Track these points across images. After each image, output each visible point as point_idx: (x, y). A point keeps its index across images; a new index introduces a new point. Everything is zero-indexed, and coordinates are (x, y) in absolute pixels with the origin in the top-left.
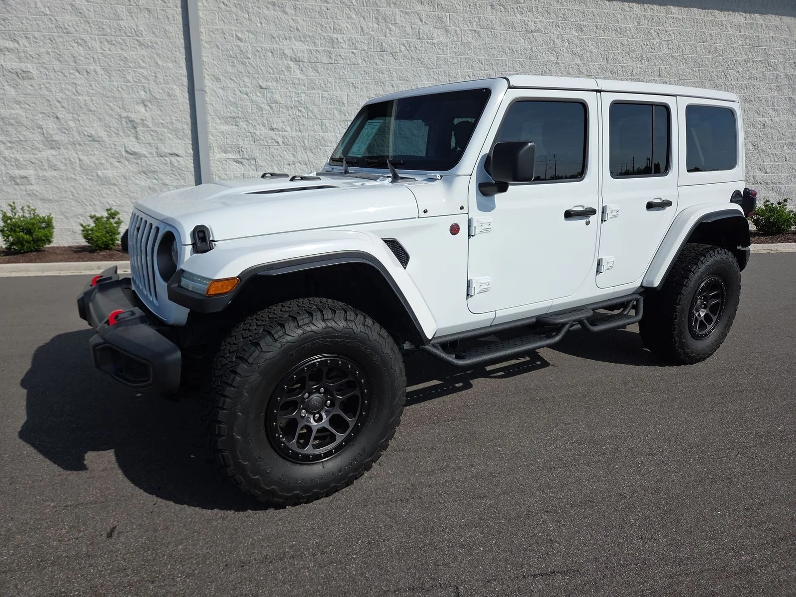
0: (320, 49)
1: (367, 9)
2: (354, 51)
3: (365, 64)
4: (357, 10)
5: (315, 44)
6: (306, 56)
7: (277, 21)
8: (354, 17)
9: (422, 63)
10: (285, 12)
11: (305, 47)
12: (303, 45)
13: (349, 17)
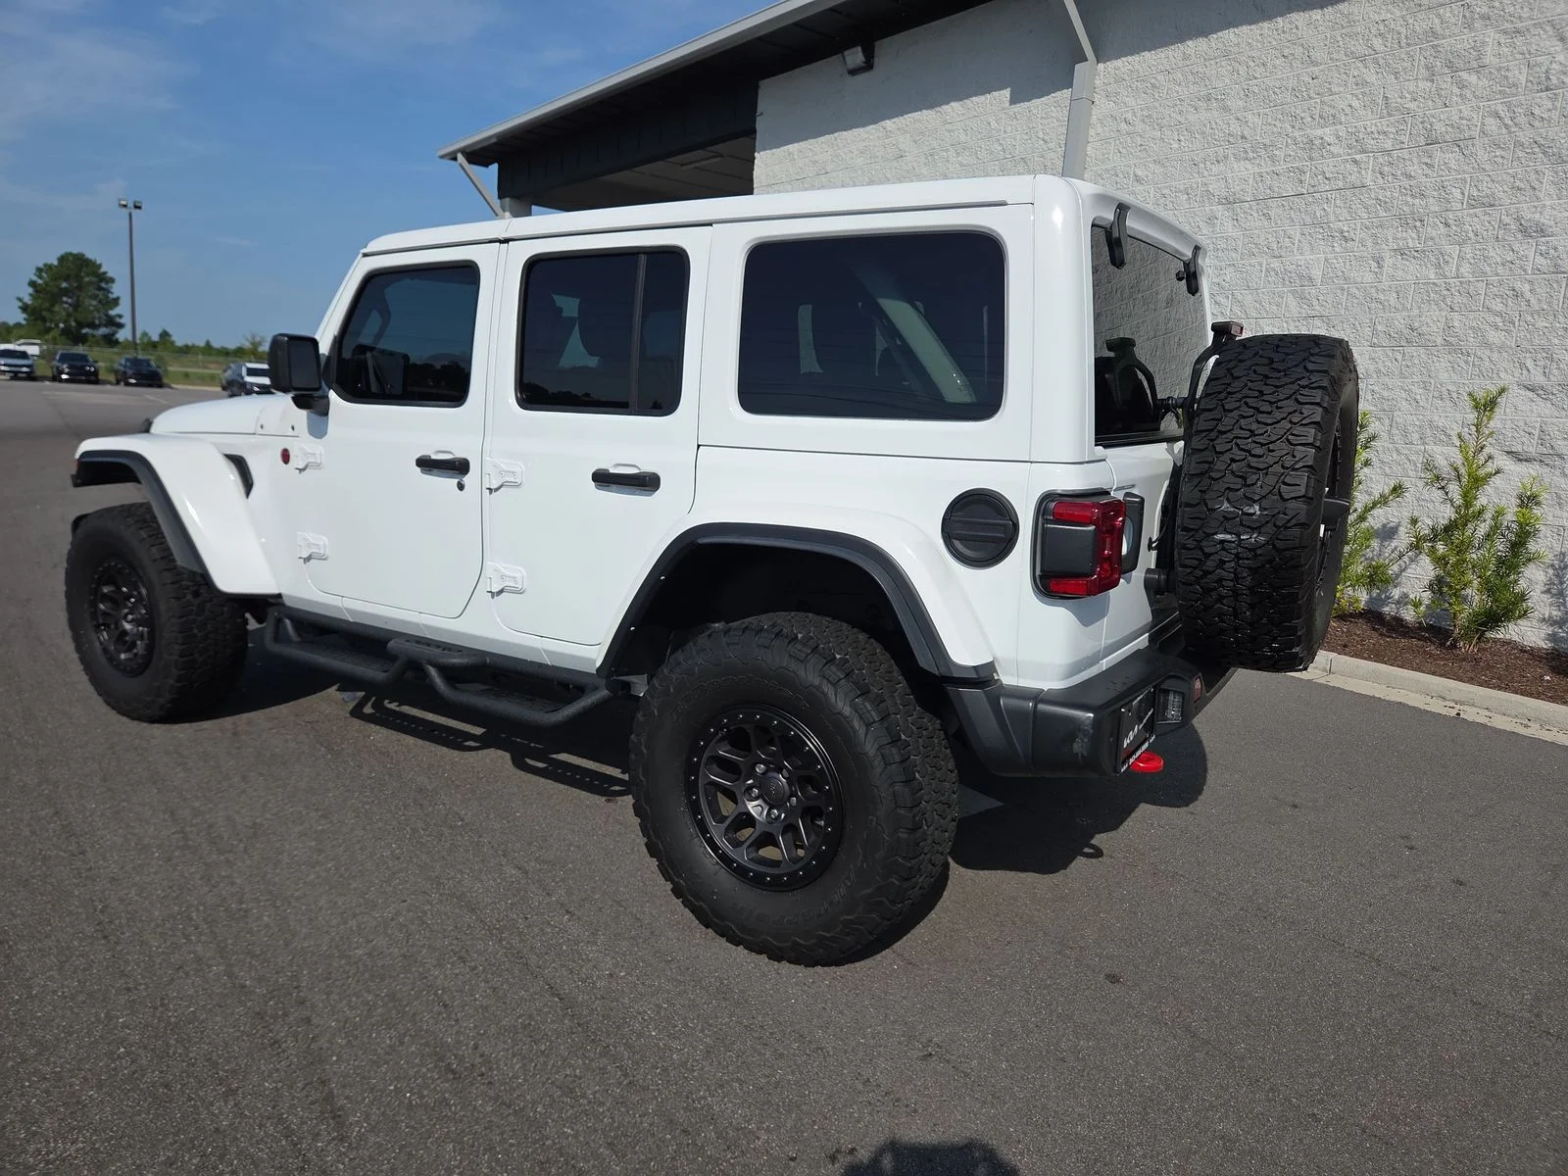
0: (1278, 169)
1: (1408, 53)
2: (1358, 157)
3: (1382, 181)
4: (1382, 62)
5: (1273, 159)
6: (1249, 189)
7: (1208, 130)
8: (1372, 78)
9: (1545, 153)
10: (1226, 109)
11: (1253, 169)
12: (1249, 166)
13: (1362, 83)
